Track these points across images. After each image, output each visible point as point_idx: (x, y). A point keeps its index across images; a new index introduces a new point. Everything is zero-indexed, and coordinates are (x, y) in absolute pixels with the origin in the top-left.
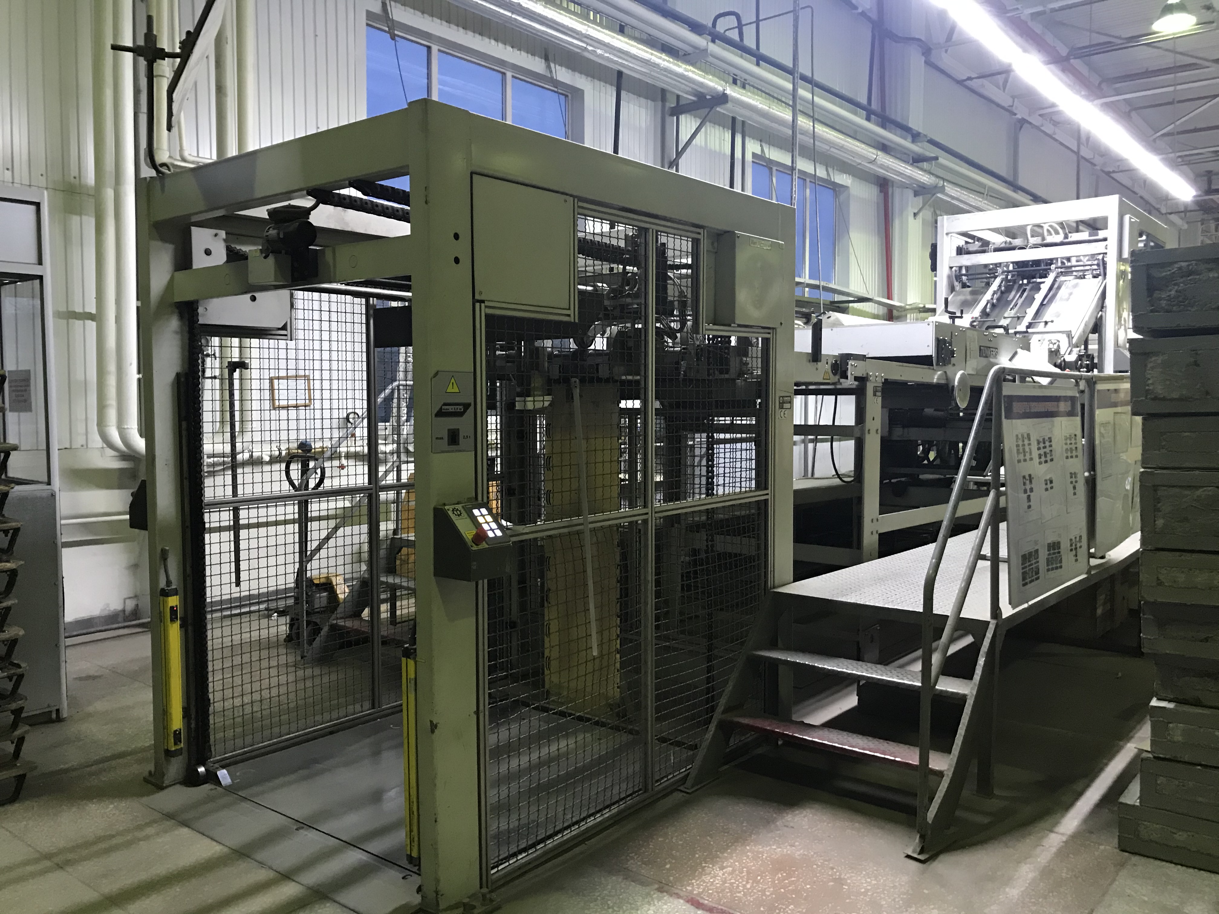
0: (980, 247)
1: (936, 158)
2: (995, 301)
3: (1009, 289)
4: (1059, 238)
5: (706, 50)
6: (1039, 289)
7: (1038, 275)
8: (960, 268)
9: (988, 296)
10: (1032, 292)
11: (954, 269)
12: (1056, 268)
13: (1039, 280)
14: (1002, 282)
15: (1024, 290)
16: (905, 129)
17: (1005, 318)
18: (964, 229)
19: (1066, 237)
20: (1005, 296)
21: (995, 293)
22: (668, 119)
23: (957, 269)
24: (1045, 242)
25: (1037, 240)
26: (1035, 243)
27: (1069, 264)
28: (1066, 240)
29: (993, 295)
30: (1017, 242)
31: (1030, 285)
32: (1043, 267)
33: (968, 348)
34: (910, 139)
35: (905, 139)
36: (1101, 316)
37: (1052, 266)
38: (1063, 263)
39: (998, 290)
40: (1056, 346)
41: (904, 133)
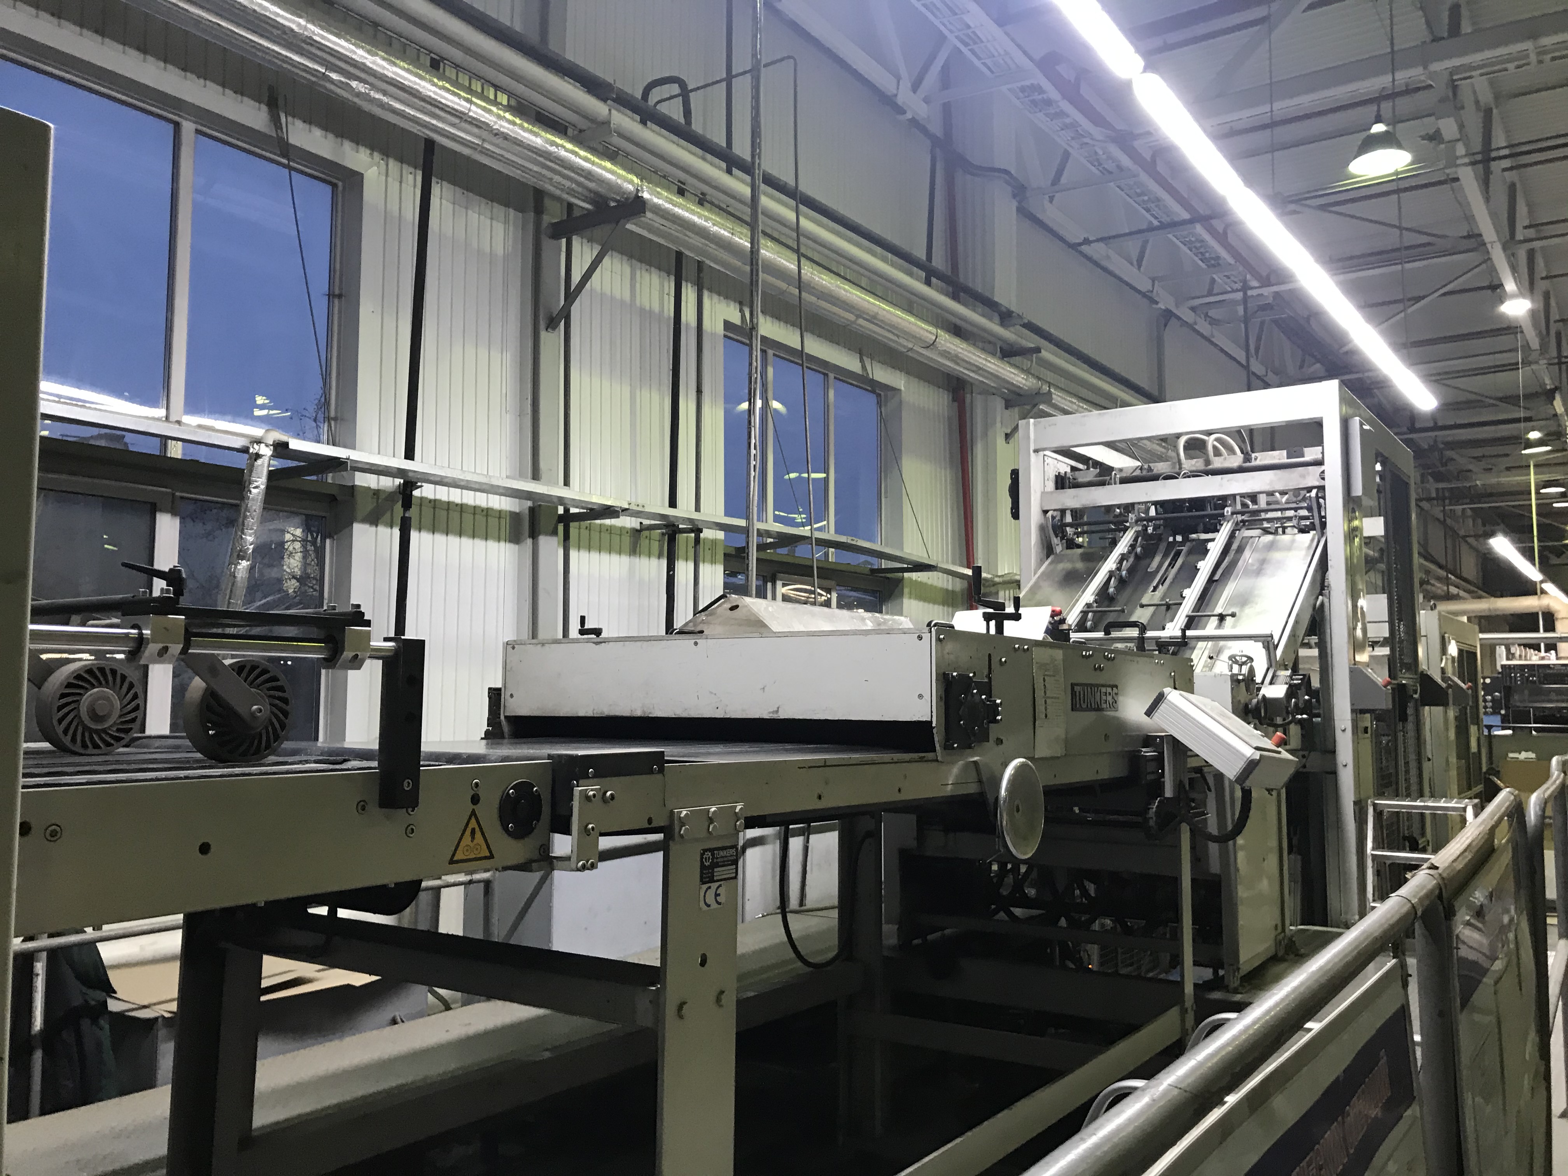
0: (1096, 476)
1: (1038, 350)
2: (1124, 573)
3: (1149, 552)
4: (1236, 460)
5: (607, 123)
6: (1207, 551)
7: (1201, 527)
8: (1063, 512)
9: (1110, 564)
10: (1192, 558)
11: (1050, 514)
12: (1233, 513)
13: (1203, 536)
14: (1136, 540)
15: (1178, 554)
16: (988, 304)
17: (1142, 606)
18: (1064, 442)
19: (1247, 459)
20: (1144, 563)
21: (1123, 558)
22: (547, 244)
23: (1057, 514)
24: (1210, 467)
25: (1197, 464)
26: (1194, 469)
27: (1256, 507)
28: (1248, 464)
29: (1120, 562)
30: (1160, 467)
31: (1188, 544)
32: (1209, 511)
33: (1039, 694)
34: (997, 318)
35: (990, 319)
36: (1322, 604)
37: (1226, 509)
38: (1244, 505)
39: (1129, 552)
40: (1245, 669)
41: (987, 309)
